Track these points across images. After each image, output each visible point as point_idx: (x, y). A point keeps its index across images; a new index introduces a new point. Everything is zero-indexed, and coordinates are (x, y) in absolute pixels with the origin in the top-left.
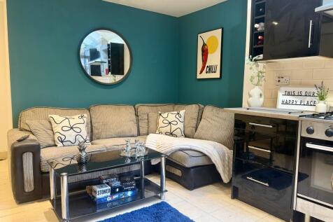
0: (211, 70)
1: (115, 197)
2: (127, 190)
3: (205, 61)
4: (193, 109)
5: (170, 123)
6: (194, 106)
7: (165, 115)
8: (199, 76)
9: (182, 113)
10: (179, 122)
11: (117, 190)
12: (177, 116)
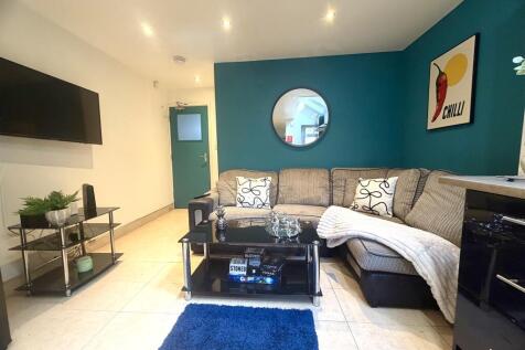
0: (451, 111)
1: (250, 279)
2: (266, 276)
3: (441, 99)
4: (411, 175)
5: (370, 194)
6: (412, 171)
7: (365, 183)
8: (431, 126)
9: (392, 180)
10: (384, 194)
11: (254, 271)
12: (383, 186)
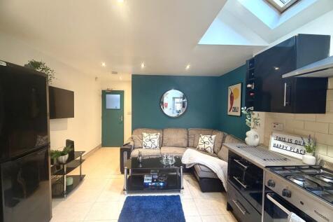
0: (235, 110)
1: (154, 184)
2: (160, 182)
3: (232, 103)
4: (220, 135)
5: (204, 143)
8: (229, 113)
9: (213, 137)
10: (210, 143)
11: (155, 180)
12: (210, 139)
